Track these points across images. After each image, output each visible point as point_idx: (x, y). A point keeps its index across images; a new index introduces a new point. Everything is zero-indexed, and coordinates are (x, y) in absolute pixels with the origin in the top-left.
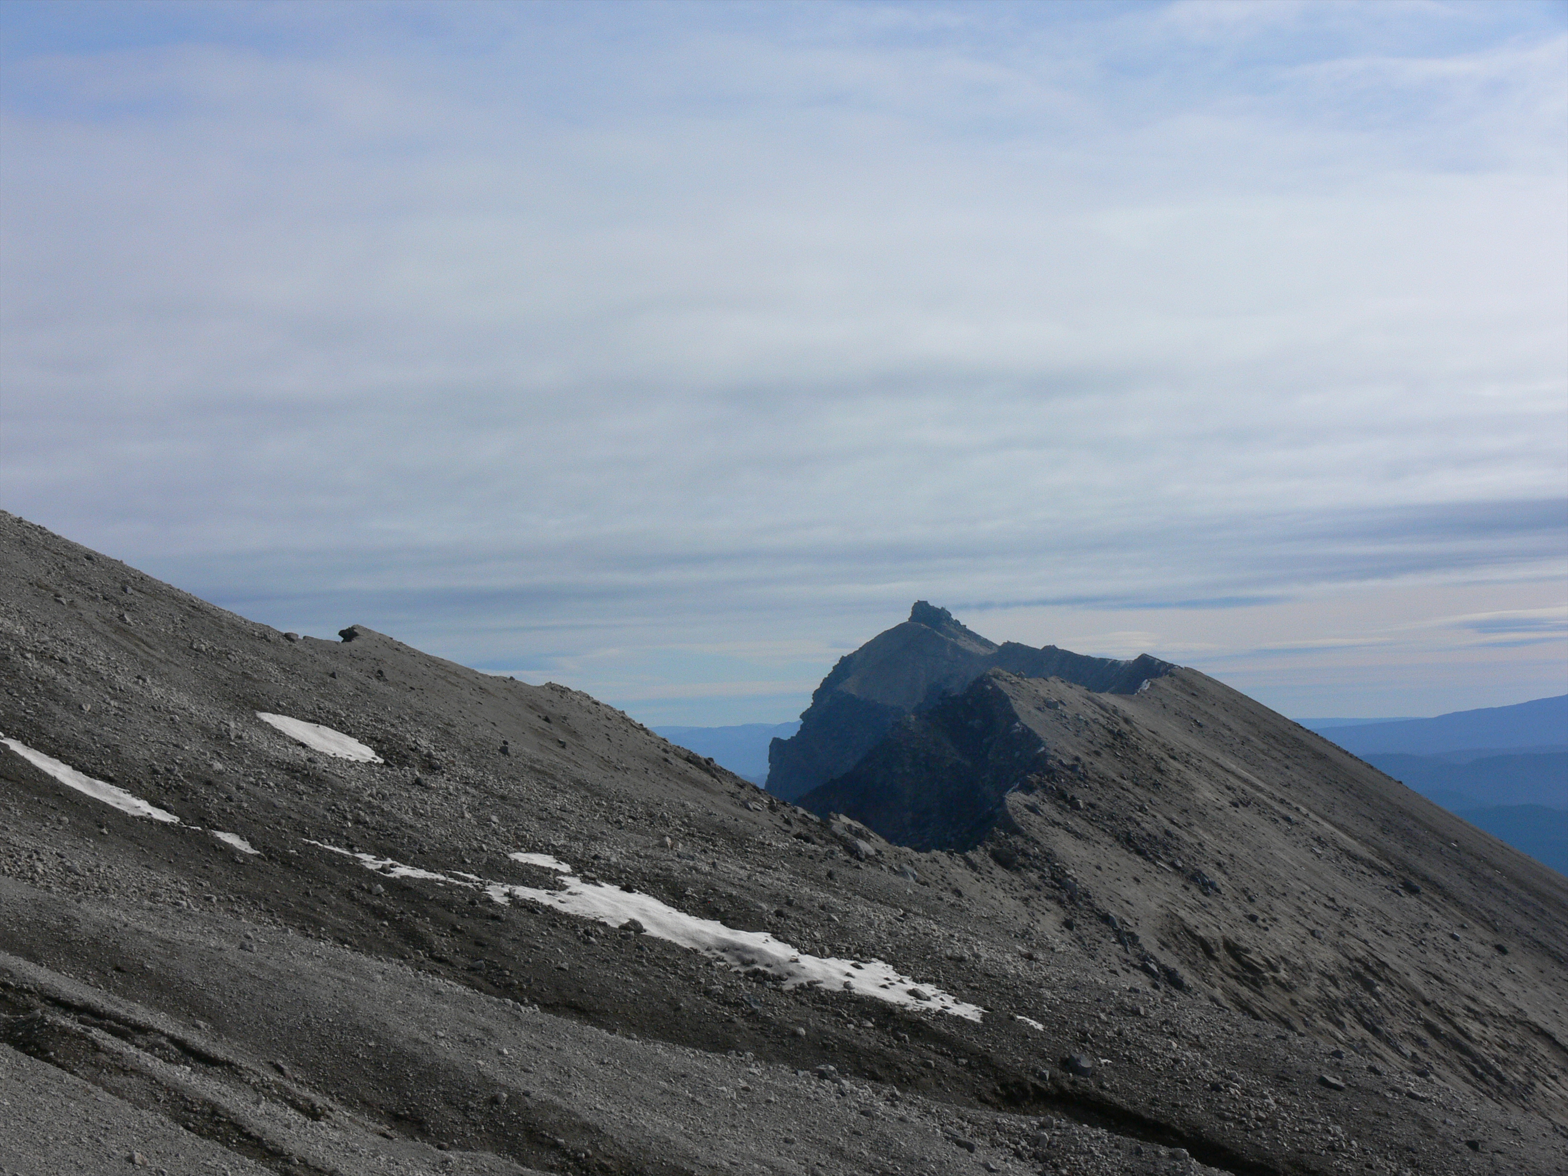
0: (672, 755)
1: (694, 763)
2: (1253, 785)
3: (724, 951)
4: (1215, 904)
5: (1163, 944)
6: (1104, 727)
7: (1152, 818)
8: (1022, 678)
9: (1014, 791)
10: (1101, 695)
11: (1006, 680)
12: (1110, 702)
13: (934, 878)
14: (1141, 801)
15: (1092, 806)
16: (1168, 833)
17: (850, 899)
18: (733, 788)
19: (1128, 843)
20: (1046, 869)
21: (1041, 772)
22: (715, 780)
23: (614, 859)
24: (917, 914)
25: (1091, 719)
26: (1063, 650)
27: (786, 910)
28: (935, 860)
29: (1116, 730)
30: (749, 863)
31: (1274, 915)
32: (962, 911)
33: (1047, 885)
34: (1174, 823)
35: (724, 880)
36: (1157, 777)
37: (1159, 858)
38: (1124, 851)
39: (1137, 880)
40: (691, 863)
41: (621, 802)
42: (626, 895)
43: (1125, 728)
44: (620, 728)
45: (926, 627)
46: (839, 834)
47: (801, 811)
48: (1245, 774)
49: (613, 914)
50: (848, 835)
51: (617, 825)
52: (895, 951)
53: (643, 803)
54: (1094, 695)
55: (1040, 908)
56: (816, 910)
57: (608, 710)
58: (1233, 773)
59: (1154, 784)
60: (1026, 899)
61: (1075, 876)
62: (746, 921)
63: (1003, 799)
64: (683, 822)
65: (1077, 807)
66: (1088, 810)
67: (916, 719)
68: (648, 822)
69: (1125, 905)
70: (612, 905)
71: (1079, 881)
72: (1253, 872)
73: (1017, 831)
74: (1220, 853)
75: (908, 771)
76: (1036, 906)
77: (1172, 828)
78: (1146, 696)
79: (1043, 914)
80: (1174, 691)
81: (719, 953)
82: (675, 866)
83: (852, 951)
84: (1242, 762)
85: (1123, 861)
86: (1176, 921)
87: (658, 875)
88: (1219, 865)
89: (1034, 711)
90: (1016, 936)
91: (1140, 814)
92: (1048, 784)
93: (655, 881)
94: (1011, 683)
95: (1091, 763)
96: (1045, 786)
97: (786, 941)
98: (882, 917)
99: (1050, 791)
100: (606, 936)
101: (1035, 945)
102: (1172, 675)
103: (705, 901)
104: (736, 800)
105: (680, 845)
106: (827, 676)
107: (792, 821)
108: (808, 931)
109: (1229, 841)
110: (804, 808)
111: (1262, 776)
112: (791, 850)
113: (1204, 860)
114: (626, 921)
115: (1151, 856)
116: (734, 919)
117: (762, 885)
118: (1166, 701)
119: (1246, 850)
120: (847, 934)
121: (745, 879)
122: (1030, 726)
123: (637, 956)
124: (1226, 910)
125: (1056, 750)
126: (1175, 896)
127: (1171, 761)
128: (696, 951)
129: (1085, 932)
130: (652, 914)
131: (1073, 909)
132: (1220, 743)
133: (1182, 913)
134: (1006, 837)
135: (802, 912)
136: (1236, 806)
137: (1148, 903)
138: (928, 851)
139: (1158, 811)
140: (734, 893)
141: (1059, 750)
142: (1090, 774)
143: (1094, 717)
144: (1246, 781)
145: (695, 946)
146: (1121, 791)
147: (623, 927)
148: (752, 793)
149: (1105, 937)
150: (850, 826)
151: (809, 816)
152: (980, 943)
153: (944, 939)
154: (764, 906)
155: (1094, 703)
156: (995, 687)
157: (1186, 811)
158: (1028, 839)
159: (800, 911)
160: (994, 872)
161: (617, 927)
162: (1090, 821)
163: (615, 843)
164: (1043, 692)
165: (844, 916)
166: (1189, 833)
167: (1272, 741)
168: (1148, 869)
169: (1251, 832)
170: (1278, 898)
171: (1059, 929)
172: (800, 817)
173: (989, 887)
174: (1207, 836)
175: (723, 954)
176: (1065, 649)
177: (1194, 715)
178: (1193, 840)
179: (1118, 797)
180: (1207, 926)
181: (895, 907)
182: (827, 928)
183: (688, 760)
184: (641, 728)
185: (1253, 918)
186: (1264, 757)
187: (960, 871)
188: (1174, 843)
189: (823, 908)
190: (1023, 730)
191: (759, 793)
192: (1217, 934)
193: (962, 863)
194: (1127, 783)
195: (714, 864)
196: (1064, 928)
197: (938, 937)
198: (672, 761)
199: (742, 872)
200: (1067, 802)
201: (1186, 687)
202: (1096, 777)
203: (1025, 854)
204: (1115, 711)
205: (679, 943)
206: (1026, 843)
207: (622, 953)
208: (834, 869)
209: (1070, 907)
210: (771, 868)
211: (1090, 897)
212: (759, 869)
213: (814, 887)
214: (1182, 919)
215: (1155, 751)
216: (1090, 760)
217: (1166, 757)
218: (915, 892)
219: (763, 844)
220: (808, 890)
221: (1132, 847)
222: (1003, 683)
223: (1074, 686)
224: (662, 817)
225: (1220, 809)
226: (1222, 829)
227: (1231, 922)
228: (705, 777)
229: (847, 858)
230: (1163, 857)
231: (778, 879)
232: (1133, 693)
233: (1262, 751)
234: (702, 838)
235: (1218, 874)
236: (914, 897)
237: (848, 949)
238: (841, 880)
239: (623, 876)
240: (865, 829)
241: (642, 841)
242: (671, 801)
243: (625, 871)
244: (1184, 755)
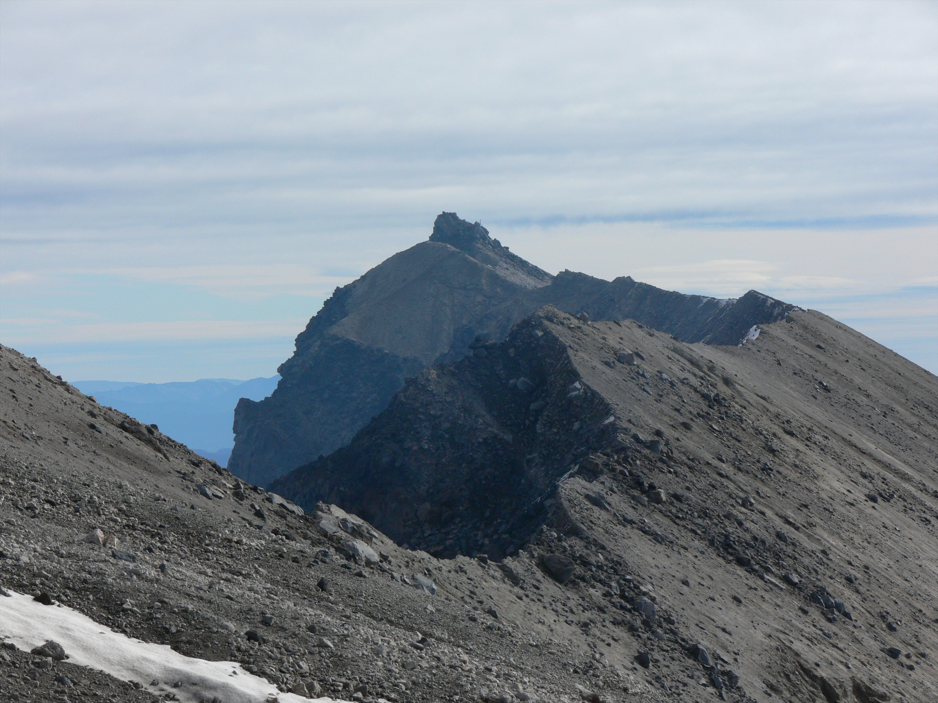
0: (101, 420)
1: (132, 432)
2: (897, 472)
3: (176, 686)
4: (841, 634)
5: (771, 687)
6: (696, 390)
7: (759, 515)
8: (585, 320)
9: (572, 476)
10: (693, 347)
11: (562, 324)
12: (705, 356)
13: (459, 594)
14: (745, 492)
15: (677, 497)
16: (780, 536)
17: (348, 617)
18: (185, 467)
19: (725, 549)
20: (613, 584)
21: (609, 451)
22: (160, 455)
23: (24, 559)
24: (440, 640)
25: (678, 378)
26: (641, 284)
27: (261, 632)
28: (461, 570)
29: (712, 395)
30: (210, 567)
31: (922, 649)
32: (502, 636)
33: (614, 605)
34: (790, 523)
35: (176, 590)
36: (767, 459)
37: (768, 570)
38: (720, 560)
39: (737, 600)
40: (131, 566)
41: (35, 481)
42: (40, 606)
43: (723, 390)
44: (30, 382)
45: (453, 248)
46: (330, 532)
47: (278, 499)
48: (887, 458)
49: (22, 633)
50: (341, 534)
51: (29, 512)
52: (411, 689)
53: (64, 483)
54: (684, 346)
55: (604, 637)
56: (303, 632)
57: (13, 357)
58: (870, 456)
59: (763, 470)
60: (586, 625)
61: (653, 594)
62: (207, 646)
63: (556, 487)
64: (120, 510)
65: (659, 500)
66: (672, 503)
67: (438, 376)
68: (71, 509)
69: (720, 634)
70: (22, 621)
71: (658, 600)
72: (895, 590)
73: (575, 532)
74: (850, 563)
75: (426, 447)
76: (598, 633)
77: (786, 529)
78: (754, 349)
79: (609, 645)
80: (792, 342)
81: (169, 689)
82: (109, 569)
83: (352, 688)
84: (883, 440)
85: (719, 574)
86: (790, 656)
87: (85, 581)
88: (849, 580)
89: (601, 367)
90: (575, 672)
91: (743, 510)
92: (619, 468)
93: (81, 589)
94: (569, 328)
95: (678, 439)
96: (613, 470)
97: (261, 674)
98: (393, 643)
99: (621, 477)
100: (14, 663)
101: (601, 684)
102: (790, 320)
103: (150, 618)
104: (188, 483)
105: (116, 540)
106: (315, 314)
107: (266, 513)
108: (291, 660)
109: (864, 548)
110: (282, 495)
111: (910, 460)
112: (267, 549)
113: (829, 573)
114: (40, 644)
115: (757, 567)
116: (189, 642)
117: (228, 597)
118: (781, 356)
119: (885, 561)
120: (344, 665)
121: (206, 588)
122: (595, 388)
123: (56, 692)
124: (857, 641)
125: (630, 421)
126: (789, 622)
127: (788, 437)
128: (137, 685)
129: (665, 670)
130: (77, 634)
131: (649, 639)
132: (854, 415)
133: (797, 646)
134: (560, 539)
135: (283, 635)
136: (873, 499)
137: (752, 631)
138: (452, 556)
139: (767, 506)
140: (190, 607)
141: (633, 420)
142: (676, 454)
143: (683, 375)
144: (887, 466)
145: (136, 679)
146: (718, 478)
147: (37, 652)
148: (211, 474)
149: (692, 677)
150: (344, 521)
151: (290, 507)
152: (526, 680)
153: (477, 674)
154: (232, 626)
155: (682, 355)
156: (547, 333)
157: (806, 506)
158: (589, 542)
159: (280, 633)
160: (542, 587)
161: (29, 650)
162: (674, 519)
163: (26, 537)
164: (612, 341)
165: (341, 641)
166: (809, 536)
167: (924, 412)
168: (754, 586)
169: (894, 537)
170: (927, 626)
171: (630, 666)
172: (277, 508)
173: (535, 607)
174: (833, 541)
175: (174, 691)
176: (644, 281)
177: (819, 376)
178: (815, 547)
179: (714, 487)
180: (831, 664)
181: (411, 629)
182: (317, 657)
183: (122, 427)
184: (59, 381)
185: (894, 653)
186: (912, 434)
187: (495, 584)
188: (789, 550)
189: (311, 629)
190: (585, 392)
191: (221, 474)
192: (844, 674)
193: (498, 574)
194: (725, 468)
195: (162, 568)
196: (637, 665)
197: (470, 671)
198: (102, 428)
199: (201, 578)
200: (643, 492)
201: (809, 336)
202: (684, 458)
203: (585, 563)
204: (712, 369)
205: (114, 674)
206: (587, 548)
207: (36, 687)
208: (327, 576)
209: (645, 636)
210: (241, 574)
211: (672, 622)
212: (224, 575)
213: (300, 601)
214: (797, 654)
215: (765, 423)
216: (677, 435)
217: (780, 433)
218: (438, 610)
219: (230, 541)
220: (292, 605)
221: (731, 554)
222: (559, 328)
223: (656, 333)
224: (91, 502)
225: (852, 504)
226: (855, 532)
227: (863, 658)
228: (147, 451)
229: (344, 562)
230: (774, 569)
231: (251, 589)
232: (737, 345)
233: (910, 426)
234: (146, 532)
235: (848, 593)
236: (437, 616)
237: (346, 686)
238: (336, 591)
239: (38, 582)
240: (366, 526)
241: (64, 535)
242: (103, 480)
243: (40, 575)
244: (805, 430)
